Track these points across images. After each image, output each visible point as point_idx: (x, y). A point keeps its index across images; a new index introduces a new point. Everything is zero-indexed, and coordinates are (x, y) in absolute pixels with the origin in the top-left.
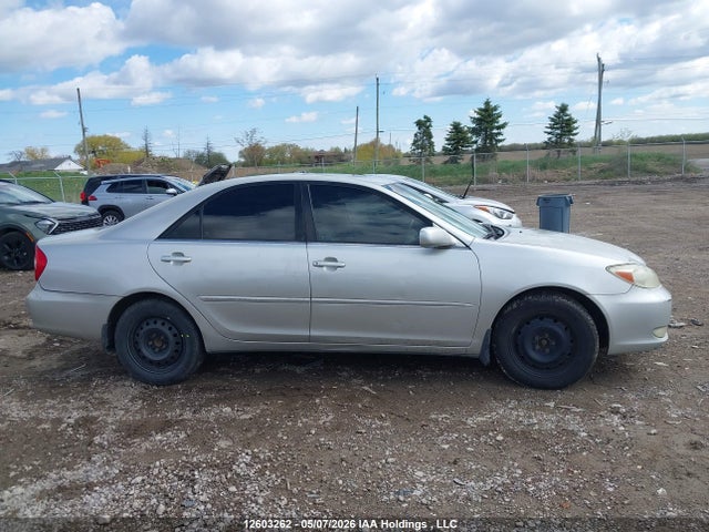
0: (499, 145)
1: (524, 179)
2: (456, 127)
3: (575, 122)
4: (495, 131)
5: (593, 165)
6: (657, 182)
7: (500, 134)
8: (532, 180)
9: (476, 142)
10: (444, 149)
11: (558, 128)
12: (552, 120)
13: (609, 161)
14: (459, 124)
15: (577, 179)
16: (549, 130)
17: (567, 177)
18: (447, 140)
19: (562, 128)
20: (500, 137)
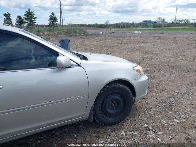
0: (35, 24)
1: (44, 34)
2: (19, 17)
3: (57, 18)
4: (33, 19)
5: (63, 31)
6: (80, 36)
7: (35, 20)
8: (47, 35)
9: (27, 23)
10: (16, 24)
11: (52, 20)
12: (50, 17)
13: (67, 30)
14: (20, 16)
15: (59, 35)
16: (50, 20)
17: (57, 34)
18: (17, 21)
19: (53, 19)
20: (35, 21)
